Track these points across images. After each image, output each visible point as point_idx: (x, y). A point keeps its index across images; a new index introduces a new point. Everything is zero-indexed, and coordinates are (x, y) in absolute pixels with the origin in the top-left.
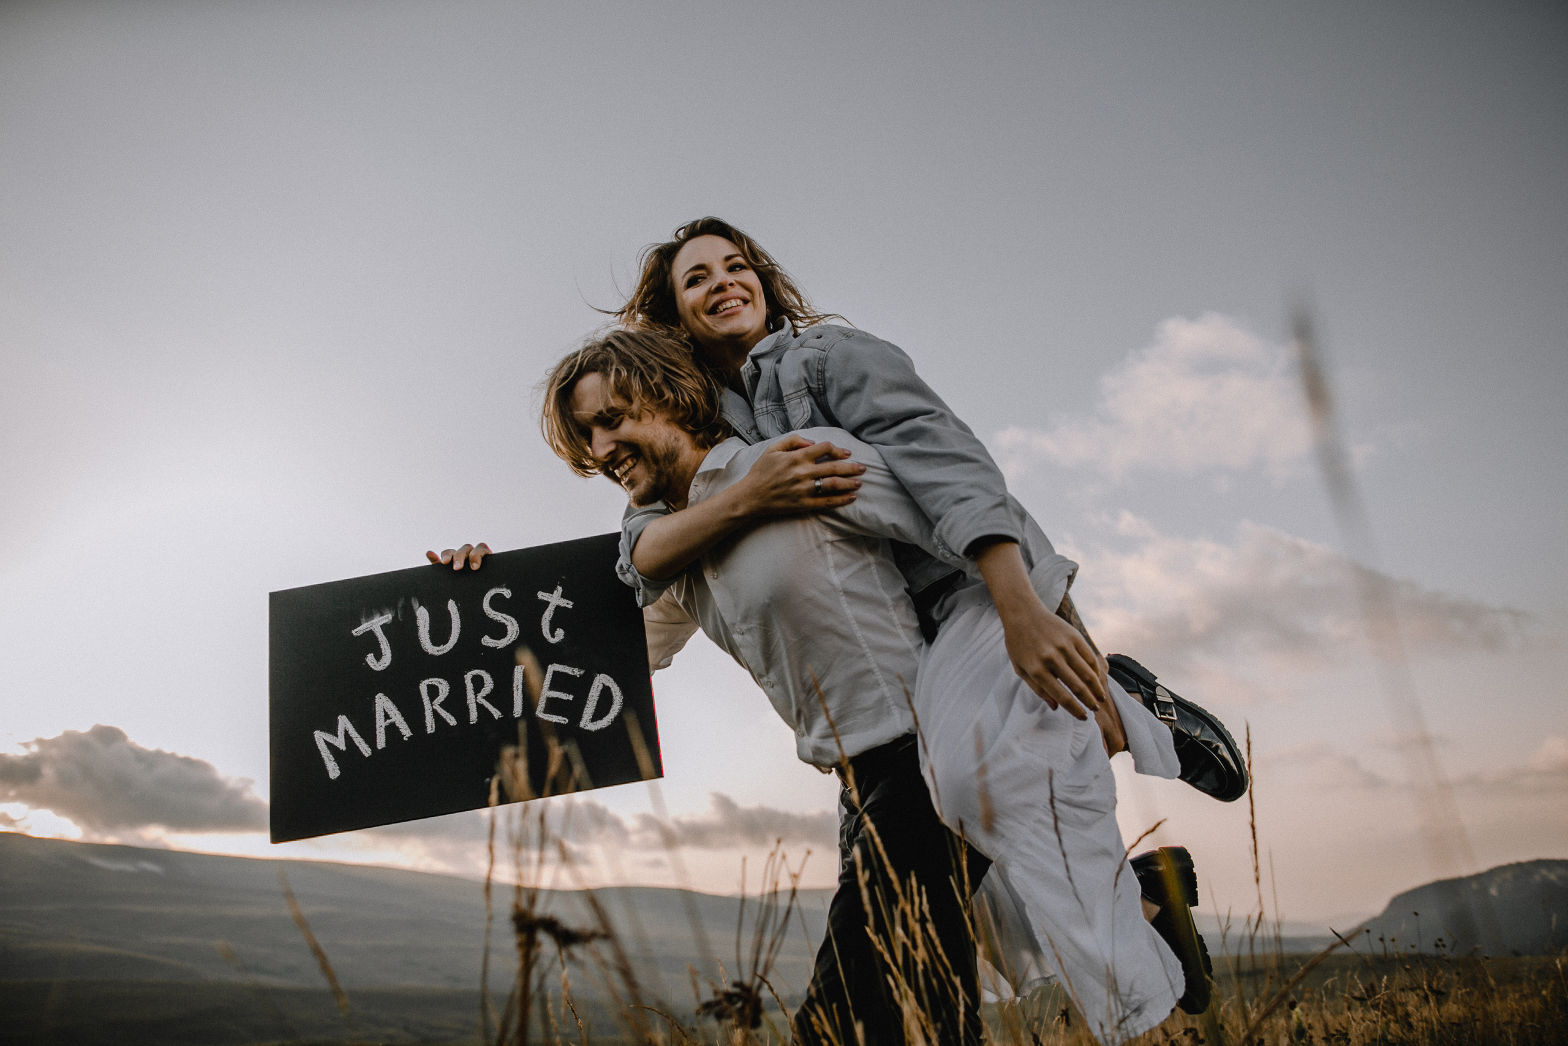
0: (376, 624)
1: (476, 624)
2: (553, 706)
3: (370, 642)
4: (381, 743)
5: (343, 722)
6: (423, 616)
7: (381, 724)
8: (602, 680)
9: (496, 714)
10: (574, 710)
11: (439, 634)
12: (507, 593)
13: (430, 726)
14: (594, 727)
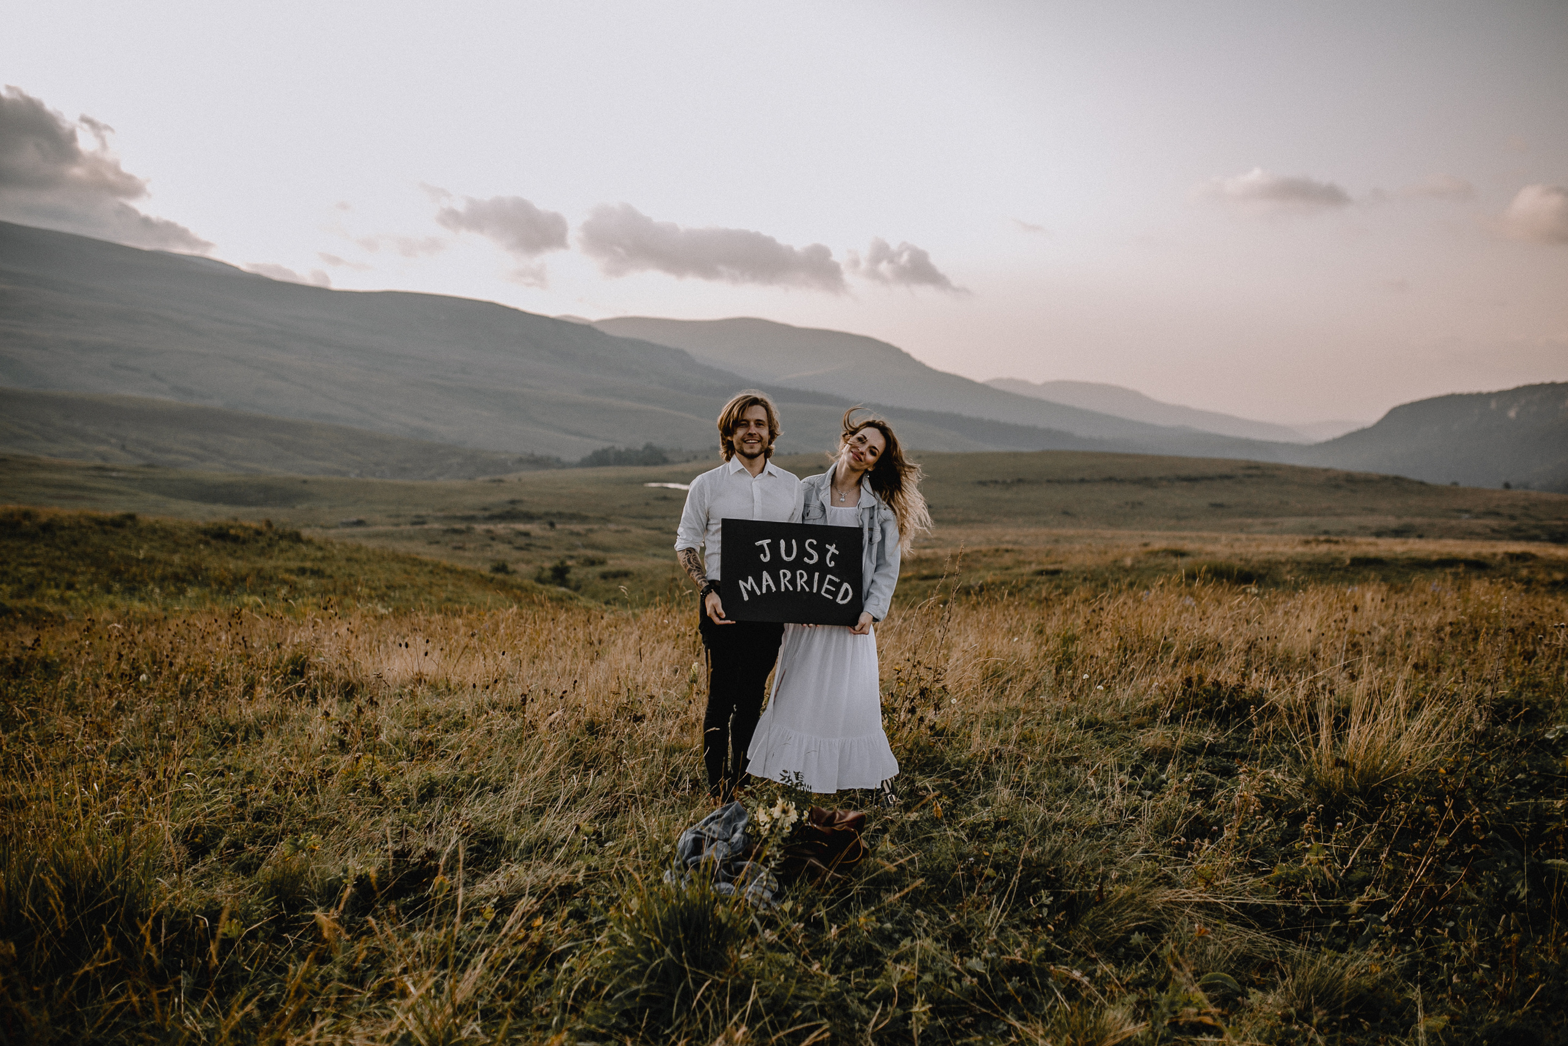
0: (765, 542)
1: (802, 552)
2: (828, 591)
3: (761, 549)
4: (764, 591)
5: (750, 579)
6: (782, 543)
7: (764, 583)
8: (846, 585)
9: (807, 589)
10: (835, 594)
11: (789, 553)
12: (815, 542)
13: (799, 589)
14: (841, 602)
